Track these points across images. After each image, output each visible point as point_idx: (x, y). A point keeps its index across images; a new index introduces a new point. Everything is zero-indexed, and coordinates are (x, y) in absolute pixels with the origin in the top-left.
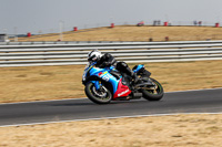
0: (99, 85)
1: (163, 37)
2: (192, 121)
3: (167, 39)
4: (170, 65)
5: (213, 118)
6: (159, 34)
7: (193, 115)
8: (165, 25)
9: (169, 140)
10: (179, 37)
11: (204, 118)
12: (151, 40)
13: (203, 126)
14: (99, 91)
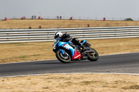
0: (63, 52)
1: (38, 26)
2: (56, 78)
3: (40, 27)
4: (42, 44)
5: (68, 76)
6: (35, 24)
7: (56, 75)
8: (39, 18)
9: (41, 90)
10: (48, 26)
11: (63, 76)
12: (30, 28)
13: (62, 81)
14: (64, 55)
